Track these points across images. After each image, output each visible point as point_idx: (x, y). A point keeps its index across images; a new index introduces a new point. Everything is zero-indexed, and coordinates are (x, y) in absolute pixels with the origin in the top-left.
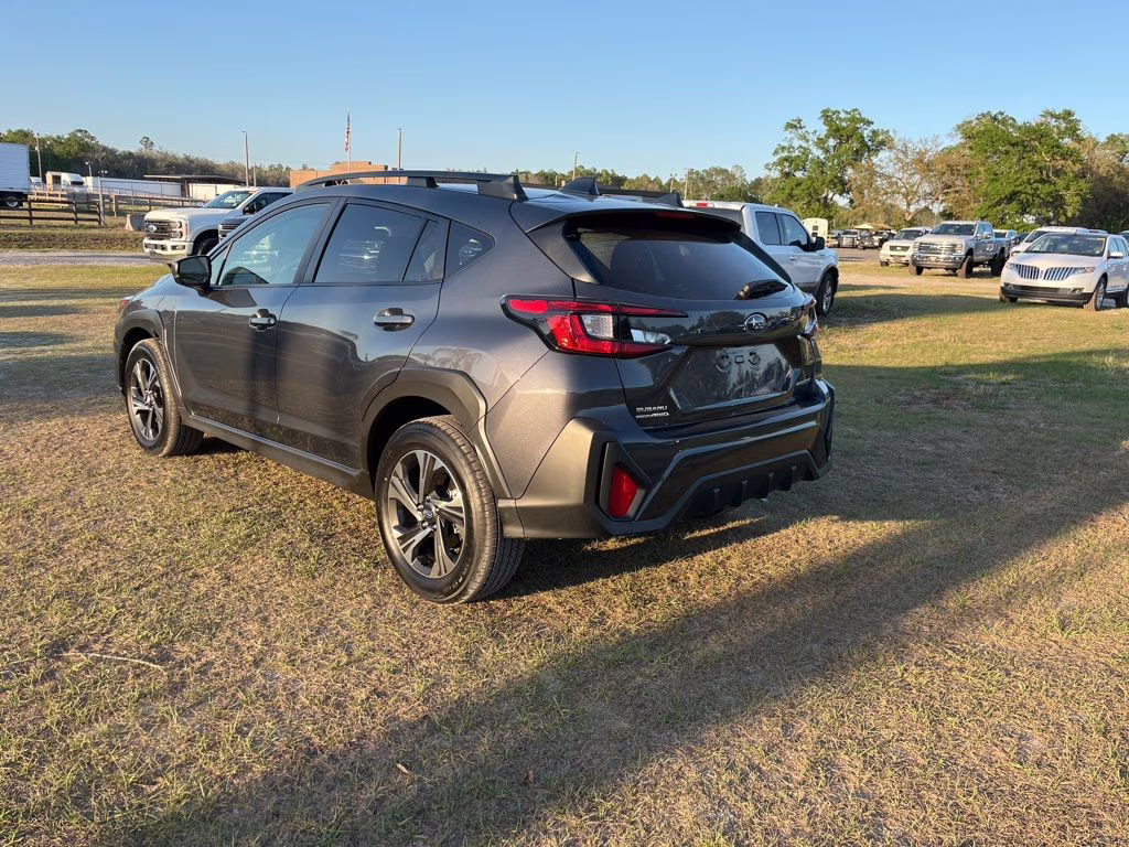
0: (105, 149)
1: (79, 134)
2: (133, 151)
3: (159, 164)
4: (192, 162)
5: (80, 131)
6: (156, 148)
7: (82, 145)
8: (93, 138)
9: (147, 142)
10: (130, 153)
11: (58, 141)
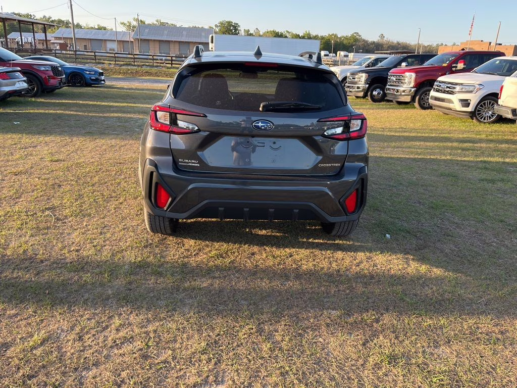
0: (364, 40)
1: (355, 35)
2: (375, 41)
3: (384, 46)
4: (399, 44)
5: (356, 33)
6: (385, 39)
7: (355, 39)
8: (360, 36)
9: (382, 36)
10: (374, 42)
11: (346, 38)
